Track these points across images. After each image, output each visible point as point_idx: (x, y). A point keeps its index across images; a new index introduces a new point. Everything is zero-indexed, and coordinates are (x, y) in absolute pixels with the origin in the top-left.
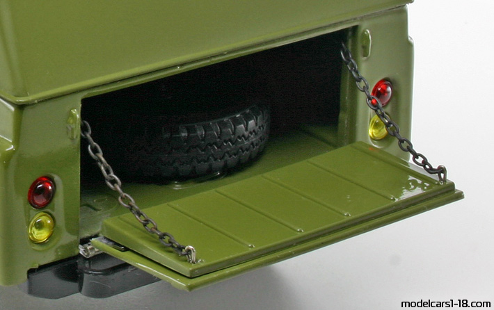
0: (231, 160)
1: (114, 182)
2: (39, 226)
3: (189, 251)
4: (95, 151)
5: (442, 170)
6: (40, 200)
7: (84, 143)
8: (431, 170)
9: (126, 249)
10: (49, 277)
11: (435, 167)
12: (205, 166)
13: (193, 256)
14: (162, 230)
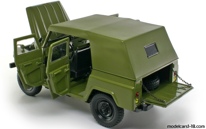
0: (155, 88)
1: (148, 92)
2: (137, 100)
3: (164, 101)
4: (144, 87)
5: (191, 84)
6: (137, 96)
7: (142, 86)
8: (189, 85)
9: (151, 102)
10: (137, 110)
11: (189, 84)
12: (151, 89)
13: (165, 102)
14: (158, 98)
